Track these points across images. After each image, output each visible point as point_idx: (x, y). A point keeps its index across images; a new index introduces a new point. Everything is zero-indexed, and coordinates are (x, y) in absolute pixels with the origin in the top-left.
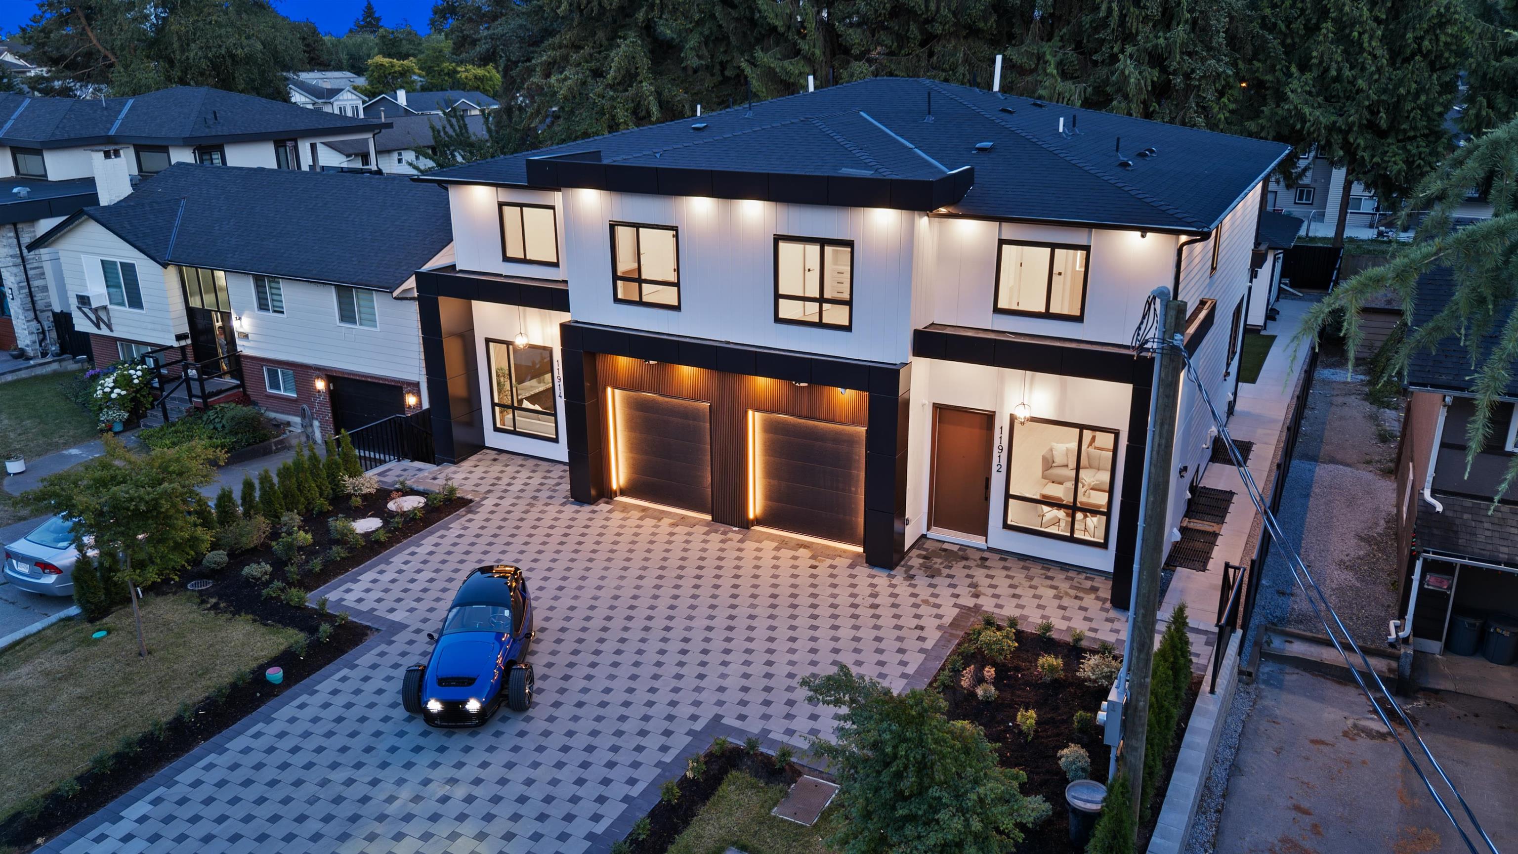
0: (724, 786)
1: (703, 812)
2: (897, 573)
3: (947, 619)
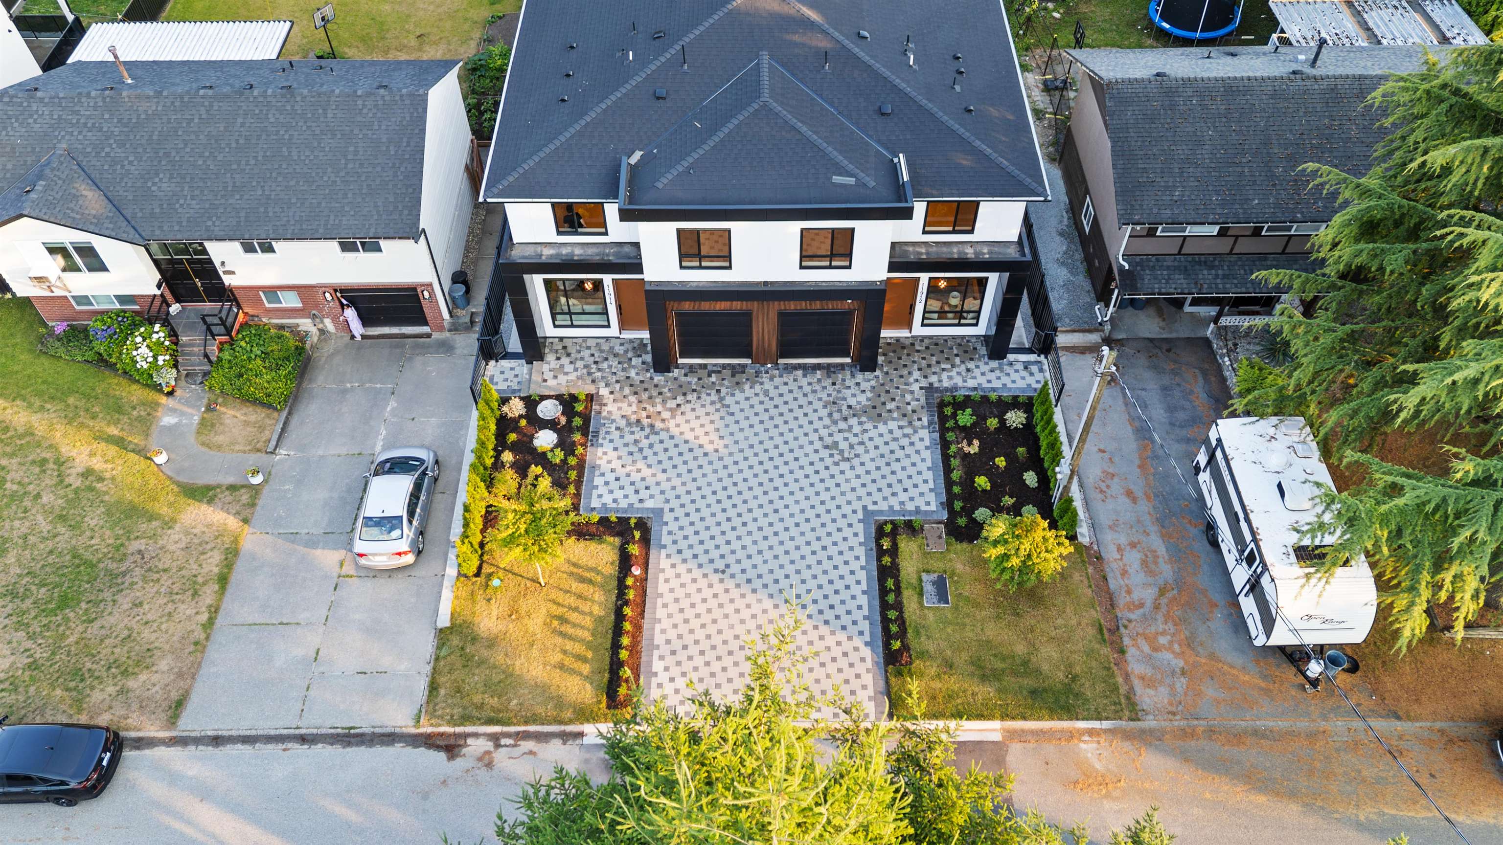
0: (900, 546)
1: (901, 561)
2: (878, 373)
3: (923, 400)
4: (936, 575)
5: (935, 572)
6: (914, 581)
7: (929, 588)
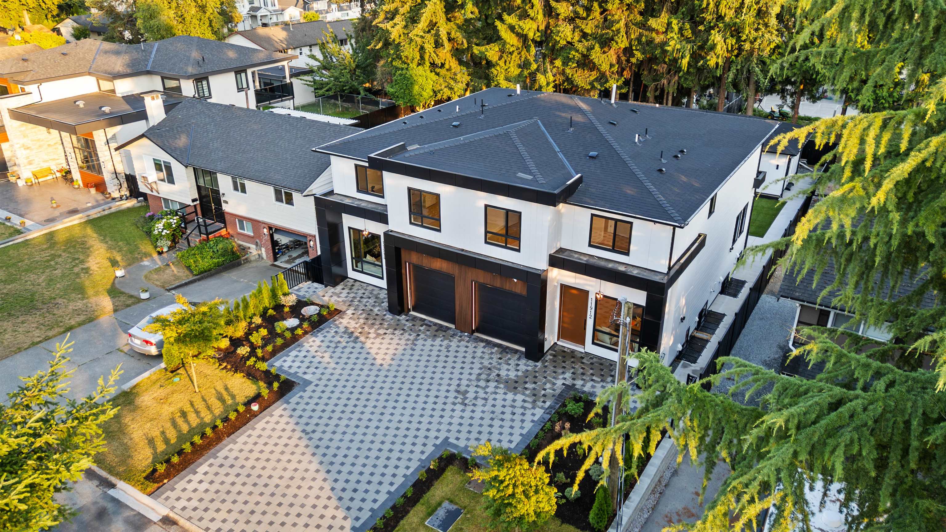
0: (446, 473)
1: (437, 484)
2: (539, 364)
3: (558, 392)
4: (455, 507)
5: (456, 504)
6: (433, 502)
7: (441, 513)
